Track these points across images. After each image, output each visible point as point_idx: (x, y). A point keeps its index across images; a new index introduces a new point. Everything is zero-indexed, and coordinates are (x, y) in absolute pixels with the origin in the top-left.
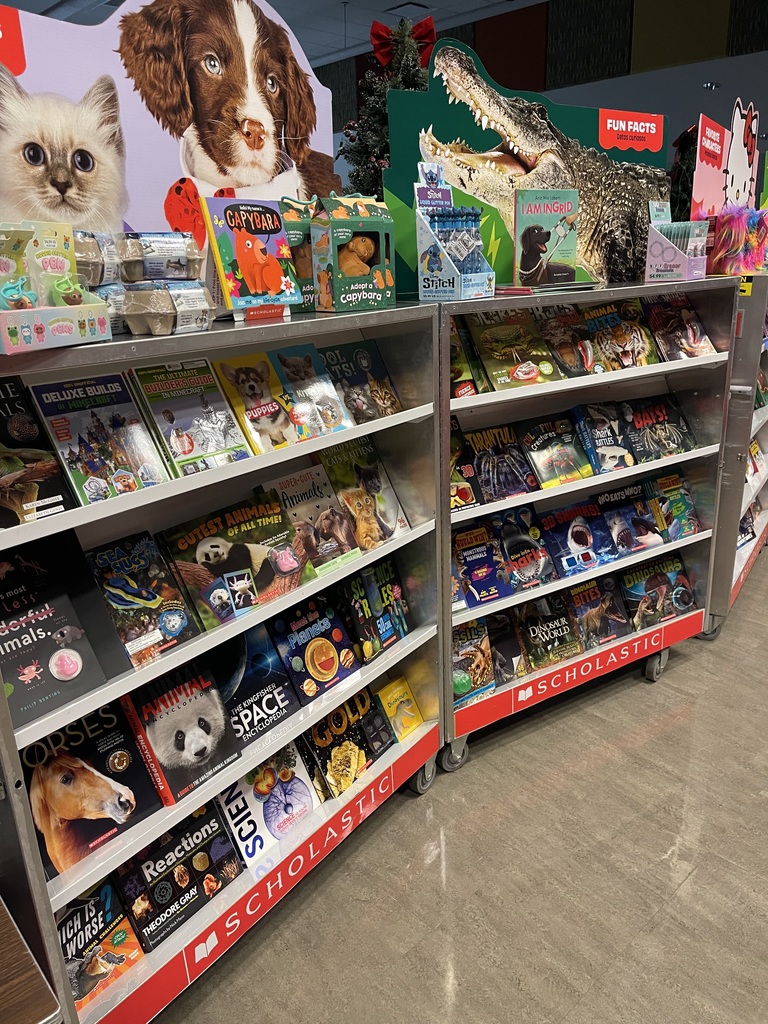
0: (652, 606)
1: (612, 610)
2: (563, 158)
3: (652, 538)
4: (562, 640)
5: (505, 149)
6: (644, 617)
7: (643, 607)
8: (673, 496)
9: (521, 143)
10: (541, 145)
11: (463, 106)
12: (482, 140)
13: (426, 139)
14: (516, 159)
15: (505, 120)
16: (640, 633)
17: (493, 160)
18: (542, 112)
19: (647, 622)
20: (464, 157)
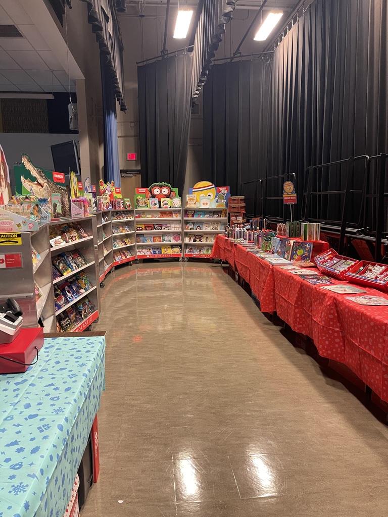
0: (85, 312)
1: (76, 314)
2: (48, 184)
3: (82, 291)
4: (69, 324)
5: (37, 182)
6: (84, 315)
7: (83, 312)
8: (84, 278)
9: (40, 180)
10: (44, 181)
11: (28, 170)
12: (33, 179)
13: (22, 178)
14: (39, 184)
15: (37, 174)
16: (85, 320)
17: (36, 184)
18: (43, 172)
19: (86, 317)
20: (30, 183)
